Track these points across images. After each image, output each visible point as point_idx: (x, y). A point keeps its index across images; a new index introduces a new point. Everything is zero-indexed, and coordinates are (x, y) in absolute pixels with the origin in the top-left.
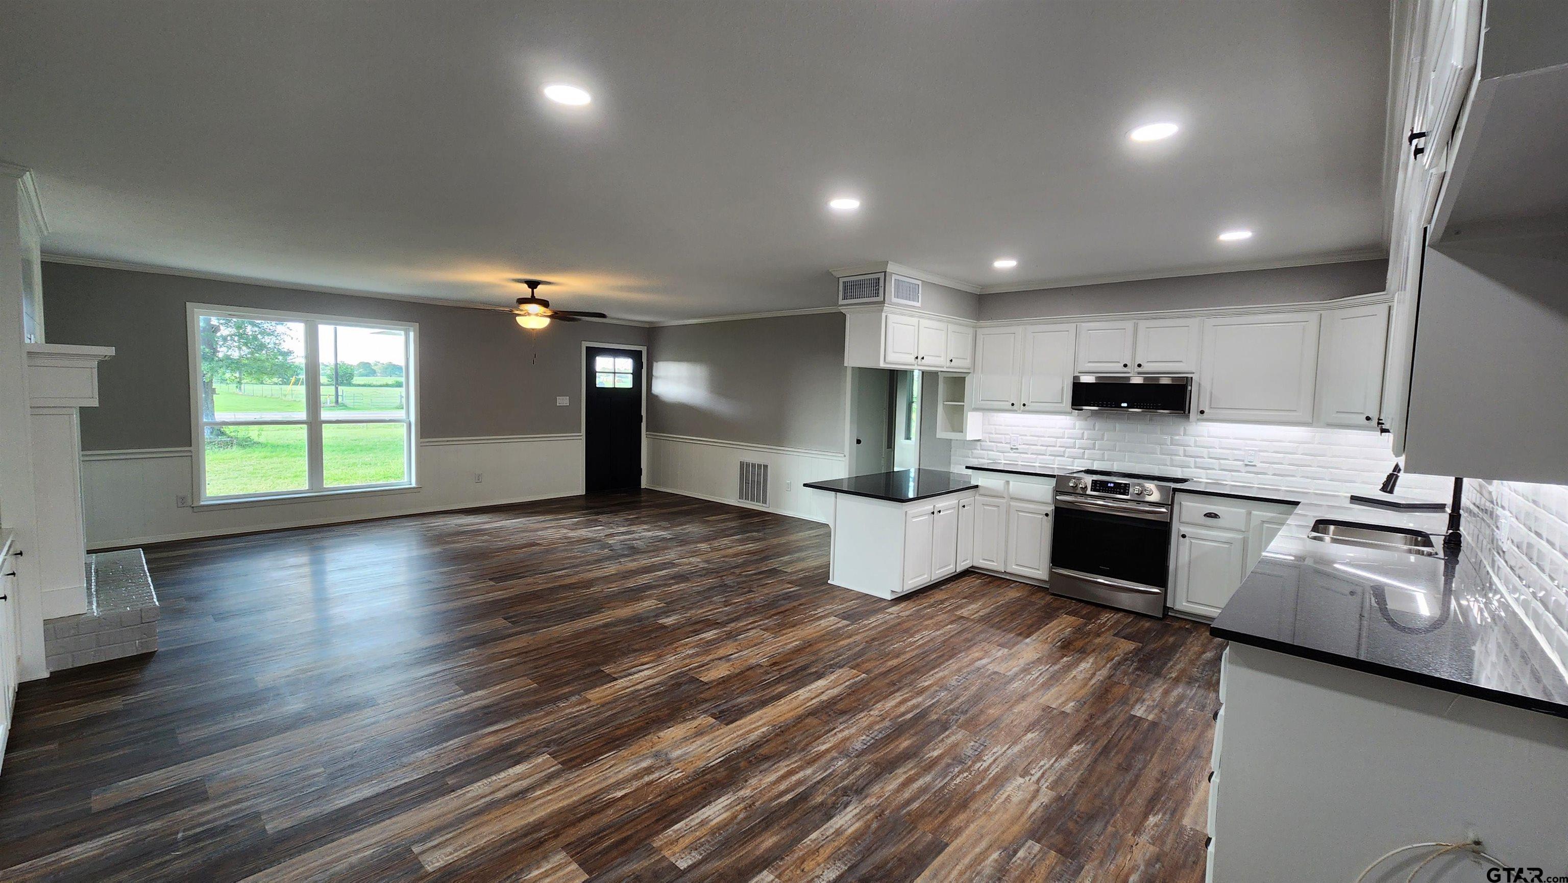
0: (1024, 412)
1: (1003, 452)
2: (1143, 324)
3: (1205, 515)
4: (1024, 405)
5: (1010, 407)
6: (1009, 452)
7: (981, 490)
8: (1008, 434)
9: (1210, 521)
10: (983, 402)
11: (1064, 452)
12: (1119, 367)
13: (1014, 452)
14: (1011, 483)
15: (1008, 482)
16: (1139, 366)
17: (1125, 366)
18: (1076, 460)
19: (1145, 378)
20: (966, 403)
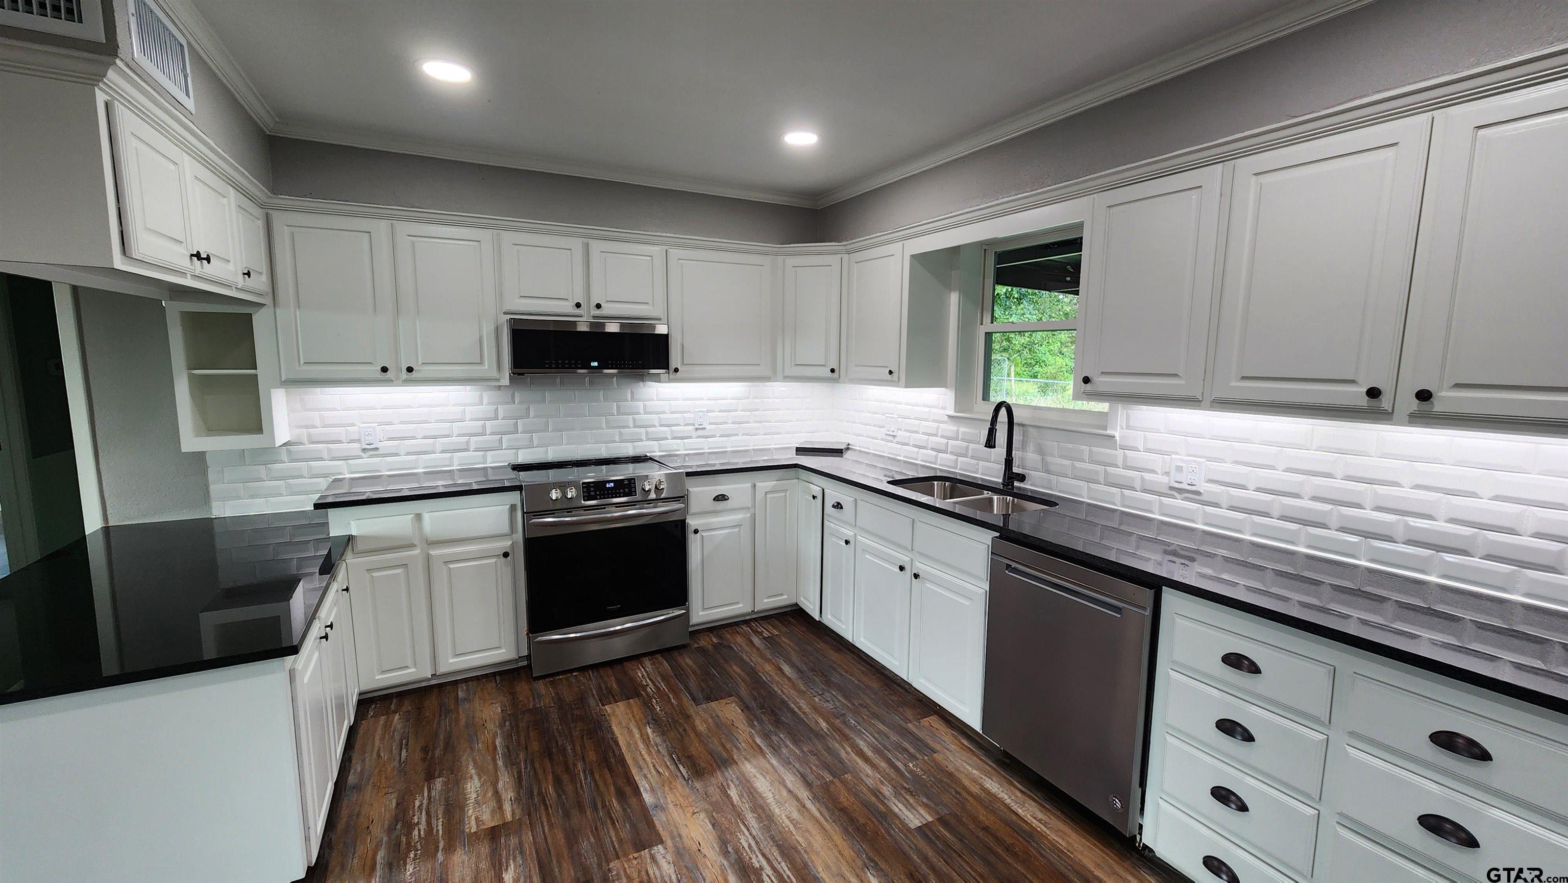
0: (407, 382)
1: (346, 459)
2: (596, 246)
3: (714, 500)
4: (410, 370)
5: (379, 375)
6: (360, 457)
7: (360, 546)
8: (353, 425)
9: (721, 505)
10: (306, 367)
11: (468, 442)
12: (567, 307)
13: (371, 456)
14: (426, 517)
15: (419, 517)
16: (598, 306)
17: (578, 305)
18: (488, 452)
19: (622, 325)
20: (263, 372)
